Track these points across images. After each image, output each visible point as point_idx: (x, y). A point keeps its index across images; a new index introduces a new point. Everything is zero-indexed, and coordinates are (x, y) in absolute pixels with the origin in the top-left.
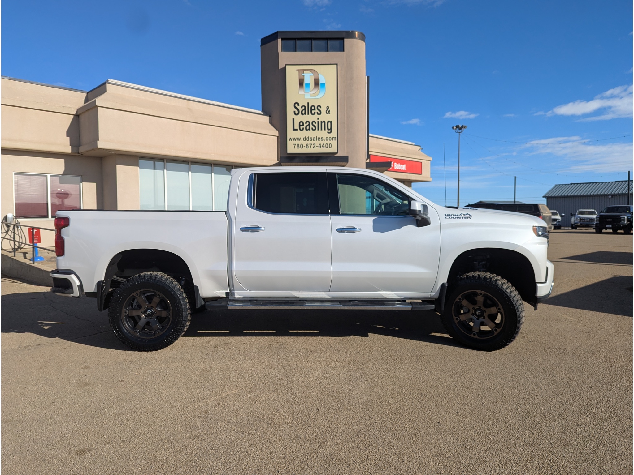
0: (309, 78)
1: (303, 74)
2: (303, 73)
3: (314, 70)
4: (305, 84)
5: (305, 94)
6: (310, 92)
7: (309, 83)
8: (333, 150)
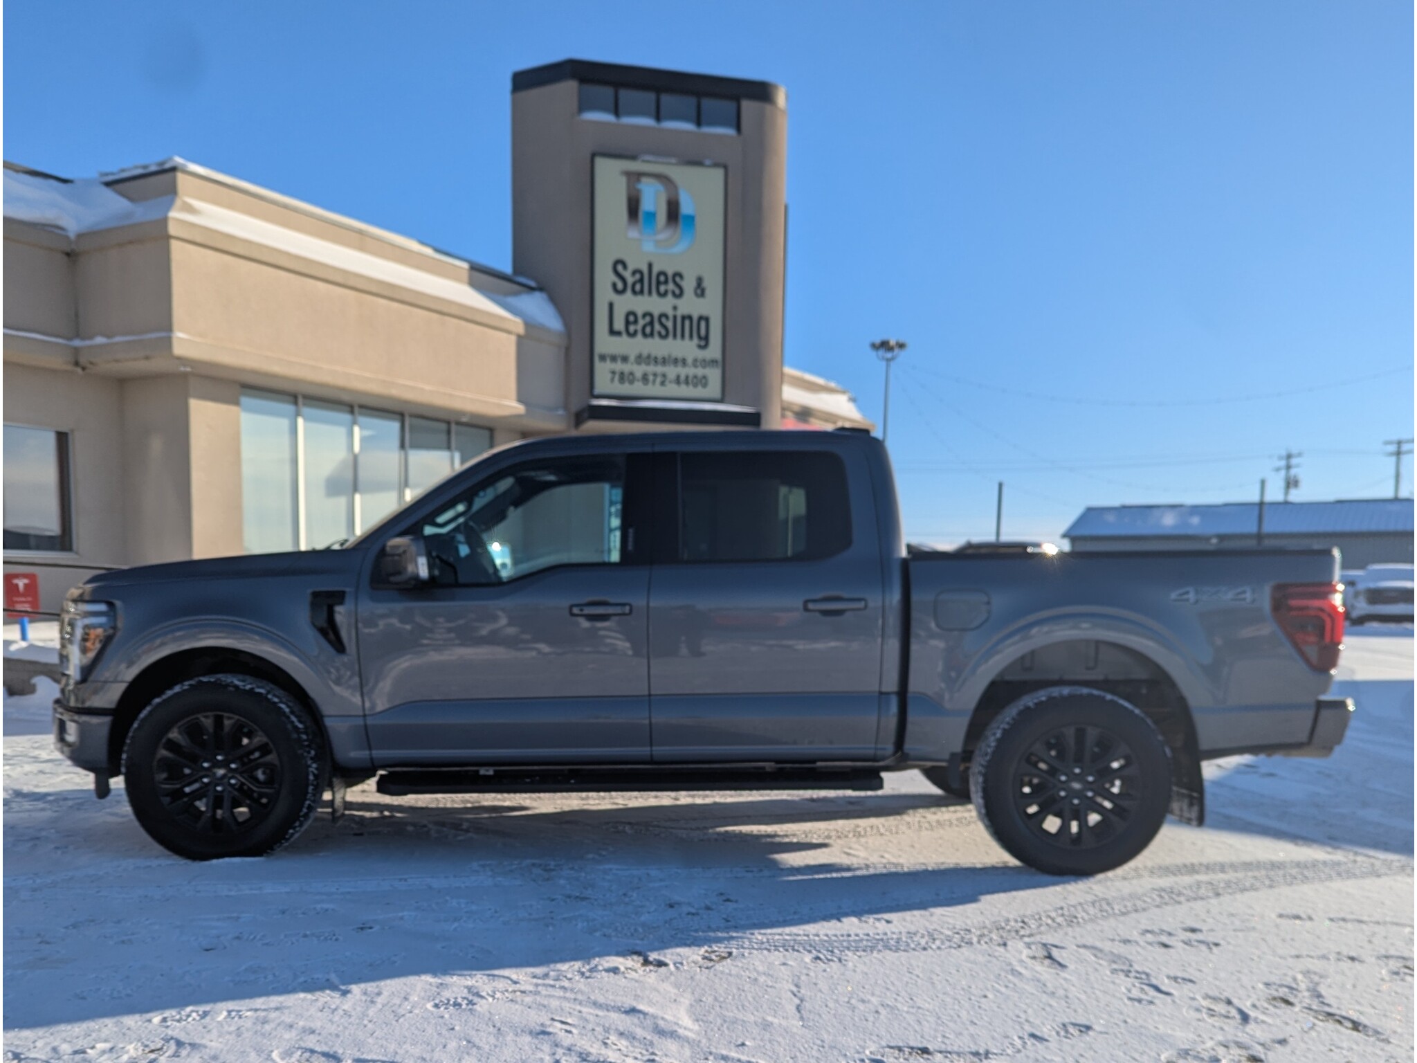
0: (652, 198)
1: (638, 185)
2: (638, 181)
3: (669, 179)
4: (643, 212)
5: (641, 239)
6: (655, 235)
7: (654, 211)
8: (711, 392)
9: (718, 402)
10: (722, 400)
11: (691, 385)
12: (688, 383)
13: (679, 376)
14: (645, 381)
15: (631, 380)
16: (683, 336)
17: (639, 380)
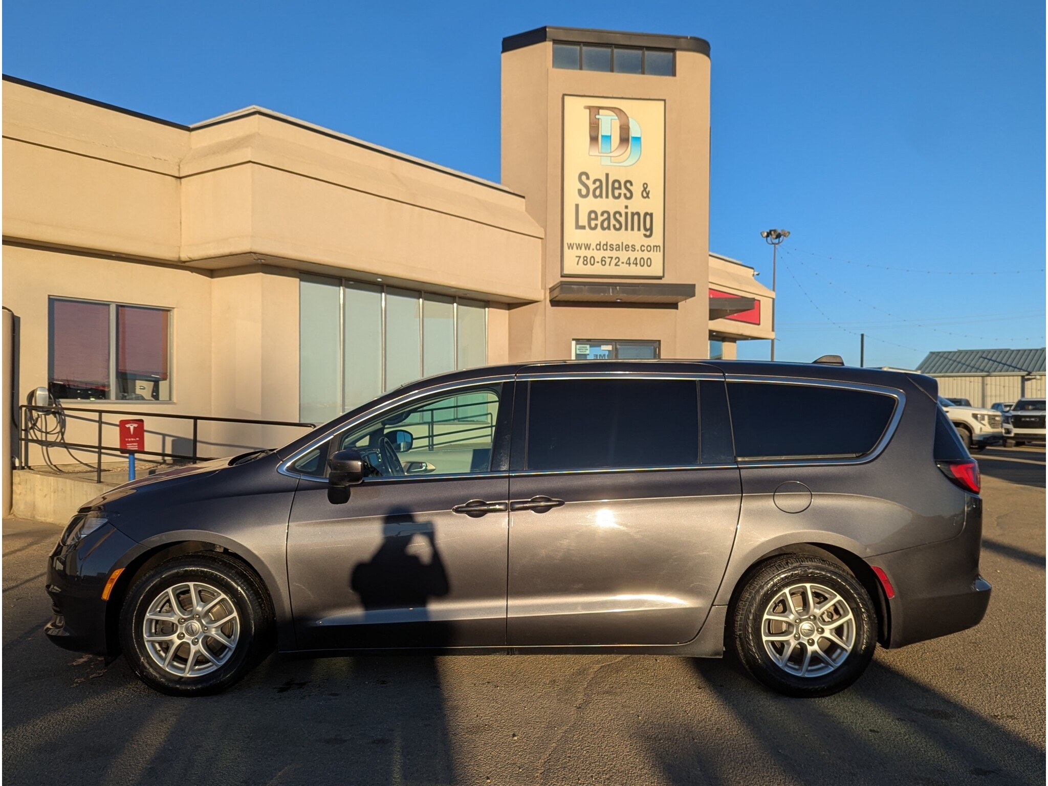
0: (609, 125)
1: (597, 117)
2: (599, 114)
3: (620, 110)
4: (602, 136)
5: (601, 156)
6: (611, 152)
7: (609, 135)
8: (655, 270)
9: (660, 278)
10: (663, 276)
11: (639, 265)
12: (636, 264)
13: (629, 258)
14: (604, 263)
15: (592, 263)
16: (632, 229)
17: (598, 262)
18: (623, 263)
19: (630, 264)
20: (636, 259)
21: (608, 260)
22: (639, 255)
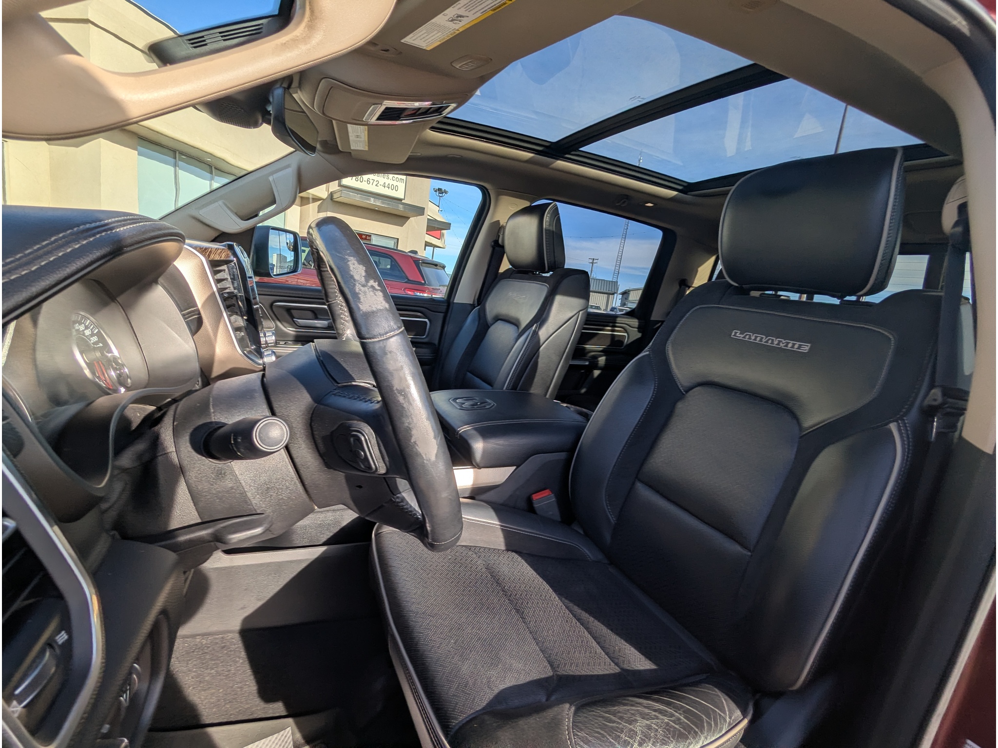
8: (399, 194)
9: (400, 200)
10: (404, 199)
11: (390, 188)
12: (389, 188)
13: (385, 183)
14: (368, 182)
15: (361, 181)
17: (365, 181)
18: (381, 185)
19: (385, 187)
20: (389, 184)
21: (371, 181)
22: (391, 182)
